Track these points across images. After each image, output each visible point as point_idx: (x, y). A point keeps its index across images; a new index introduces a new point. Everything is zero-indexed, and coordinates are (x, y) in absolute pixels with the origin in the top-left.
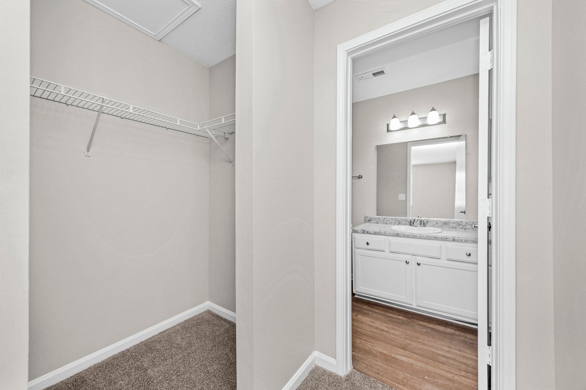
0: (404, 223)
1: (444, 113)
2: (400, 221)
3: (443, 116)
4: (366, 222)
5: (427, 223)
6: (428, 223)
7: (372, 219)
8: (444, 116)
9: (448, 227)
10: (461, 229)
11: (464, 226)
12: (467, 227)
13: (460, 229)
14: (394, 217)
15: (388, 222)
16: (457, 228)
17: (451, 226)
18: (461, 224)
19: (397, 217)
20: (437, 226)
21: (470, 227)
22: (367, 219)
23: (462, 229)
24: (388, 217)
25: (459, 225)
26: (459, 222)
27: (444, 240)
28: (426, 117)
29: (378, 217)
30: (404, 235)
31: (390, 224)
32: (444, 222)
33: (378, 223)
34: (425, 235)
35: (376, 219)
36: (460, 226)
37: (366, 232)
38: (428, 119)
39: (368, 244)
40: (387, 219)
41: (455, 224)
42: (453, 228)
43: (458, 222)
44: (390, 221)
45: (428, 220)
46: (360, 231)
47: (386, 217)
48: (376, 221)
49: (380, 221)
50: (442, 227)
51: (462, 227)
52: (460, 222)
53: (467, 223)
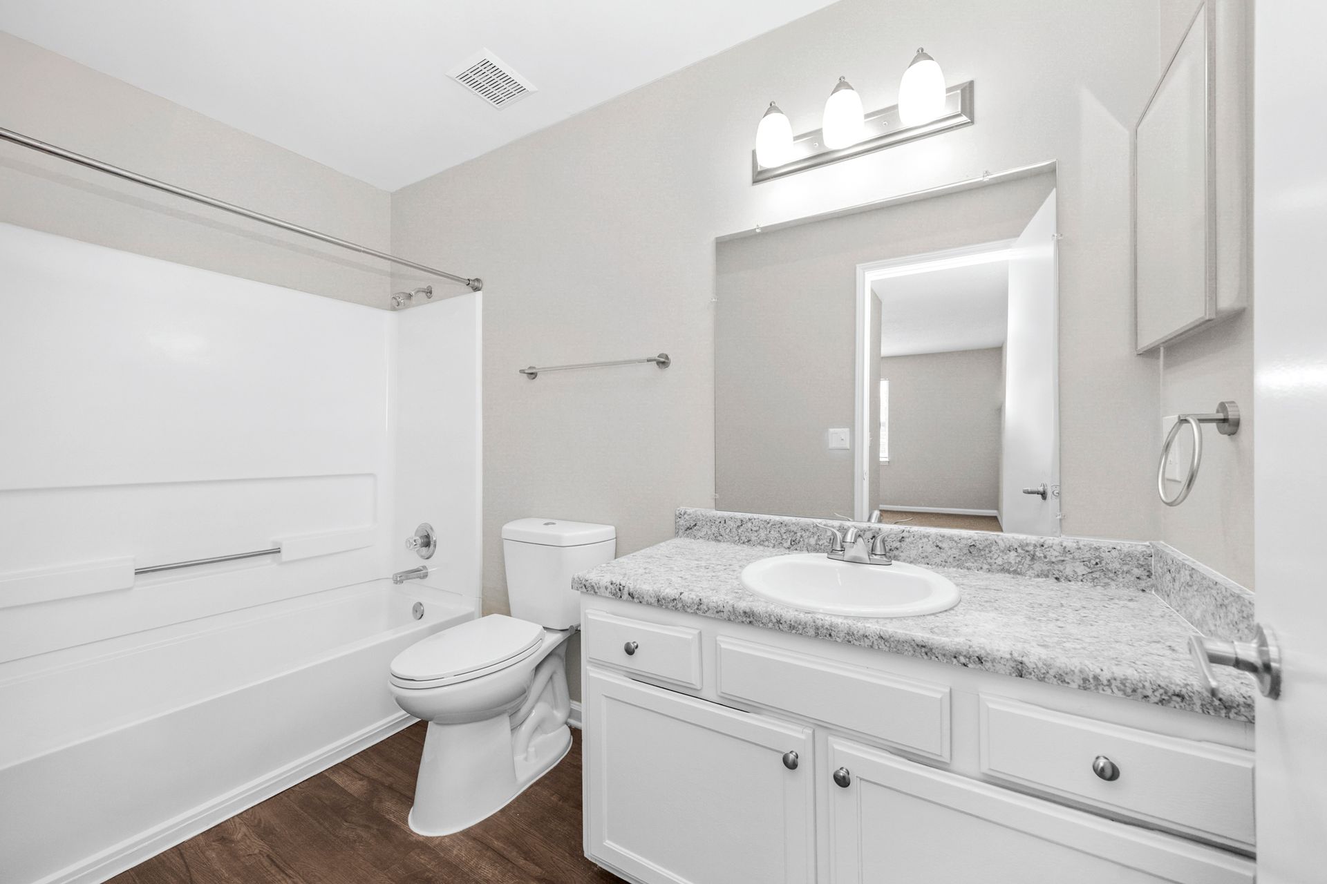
0: (813, 541)
1: (965, 79)
2: (799, 534)
3: (963, 91)
4: (680, 533)
5: (897, 544)
6: (904, 545)
7: (699, 524)
8: (967, 92)
9: (986, 567)
10: (1040, 580)
11: (1056, 567)
12: (1068, 571)
13: (1038, 576)
14: (777, 518)
15: (753, 538)
16: (1023, 570)
17: (999, 561)
18: (1039, 554)
19: (786, 519)
20: (938, 560)
21: (1081, 570)
22: (682, 522)
23: (1047, 576)
24: (755, 516)
25: (1033, 558)
26: (1031, 548)
27: (965, 665)
28: (895, 107)
29: (719, 513)
30: (779, 622)
31: (761, 543)
32: (970, 542)
33: (720, 538)
34: (873, 627)
35: (712, 521)
36: (1038, 566)
37: (626, 596)
38: (902, 111)
39: (630, 651)
40: (750, 524)
41: (1013, 554)
42: (1008, 572)
43: (1027, 545)
44: (763, 534)
45: (905, 534)
46: (606, 588)
47: (749, 515)
48: (714, 529)
49: (728, 530)
50: (958, 566)
51: (1046, 568)
52: (1035, 546)
53: (1065, 551)
